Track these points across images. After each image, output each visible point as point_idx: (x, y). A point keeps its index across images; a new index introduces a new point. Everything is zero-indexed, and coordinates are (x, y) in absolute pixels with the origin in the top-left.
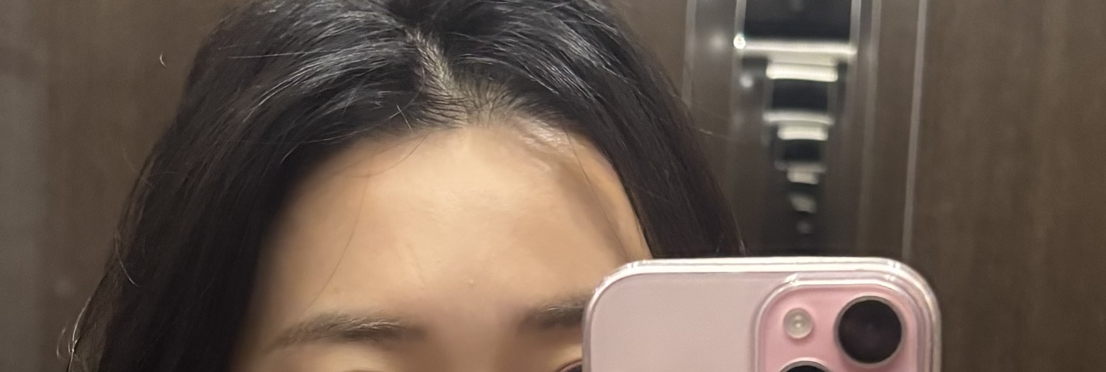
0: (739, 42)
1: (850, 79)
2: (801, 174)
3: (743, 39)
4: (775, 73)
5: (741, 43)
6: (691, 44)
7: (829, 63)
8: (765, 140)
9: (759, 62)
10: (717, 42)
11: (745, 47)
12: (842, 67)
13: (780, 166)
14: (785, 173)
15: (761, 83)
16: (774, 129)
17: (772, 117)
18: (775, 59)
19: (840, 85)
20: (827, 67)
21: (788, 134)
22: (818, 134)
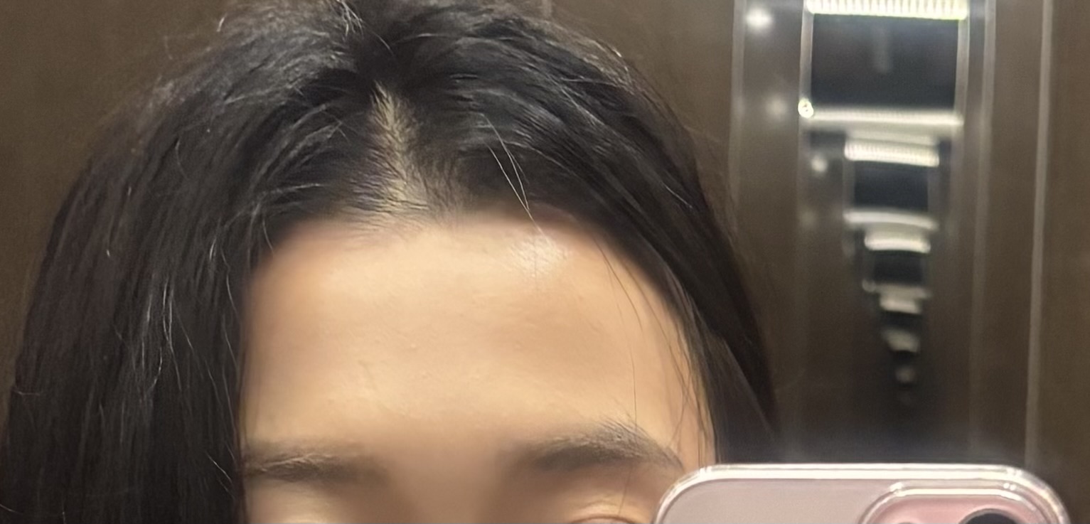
0: (805, 109)
1: (956, 162)
2: (898, 300)
3: (809, 104)
4: (856, 152)
5: (806, 110)
6: (739, 106)
7: (927, 140)
8: (848, 250)
9: (834, 138)
10: (776, 108)
11: (814, 115)
12: (943, 146)
13: (869, 287)
14: (876, 297)
15: (837, 166)
16: (859, 234)
17: (856, 217)
18: (857, 134)
19: (942, 171)
20: (926, 147)
21: (878, 242)
22: (918, 245)
